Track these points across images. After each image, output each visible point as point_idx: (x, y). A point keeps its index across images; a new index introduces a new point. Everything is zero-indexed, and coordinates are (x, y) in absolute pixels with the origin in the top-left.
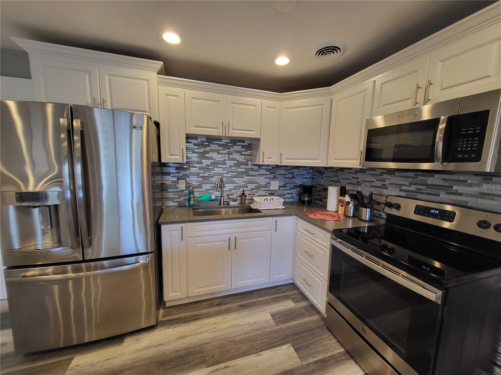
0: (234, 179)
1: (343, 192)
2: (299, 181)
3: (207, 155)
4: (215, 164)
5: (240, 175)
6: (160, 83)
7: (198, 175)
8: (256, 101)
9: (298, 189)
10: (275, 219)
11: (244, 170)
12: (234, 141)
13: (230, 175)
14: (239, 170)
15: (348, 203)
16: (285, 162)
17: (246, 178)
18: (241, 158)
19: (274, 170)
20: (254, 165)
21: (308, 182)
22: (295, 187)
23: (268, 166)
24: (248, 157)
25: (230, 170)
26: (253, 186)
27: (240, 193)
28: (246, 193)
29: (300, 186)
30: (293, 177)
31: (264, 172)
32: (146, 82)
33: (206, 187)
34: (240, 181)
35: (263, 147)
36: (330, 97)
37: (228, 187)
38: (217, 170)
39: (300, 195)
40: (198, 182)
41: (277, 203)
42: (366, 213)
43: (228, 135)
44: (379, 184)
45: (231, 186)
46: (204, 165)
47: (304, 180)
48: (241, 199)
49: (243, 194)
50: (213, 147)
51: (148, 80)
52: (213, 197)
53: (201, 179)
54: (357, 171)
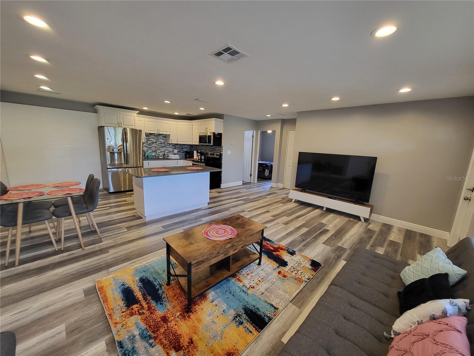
0: (160, 149)
1: (198, 152)
2: (185, 150)
3: (150, 139)
4: (153, 143)
5: (162, 147)
6: (137, 117)
7: (146, 146)
8: (168, 122)
9: (185, 153)
10: (177, 160)
11: (164, 145)
12: (160, 135)
13: (159, 147)
14: (162, 145)
15: (199, 155)
16: (179, 143)
17: (165, 148)
18: (163, 141)
19: (175, 146)
20: (167, 143)
21: (189, 150)
22: (184, 152)
23: (173, 144)
24: (165, 141)
25: (158, 145)
26: (168, 151)
27: (163, 153)
28: (165, 154)
29: (186, 152)
30: (183, 148)
31: (172, 146)
32: (133, 117)
33: (149, 151)
34: (162, 149)
35: (171, 137)
36: (192, 124)
37: (158, 151)
38: (154, 145)
39: (186, 155)
40: (146, 149)
41: (177, 157)
42: (203, 157)
43: (159, 133)
44: (206, 149)
45: (159, 151)
46: (149, 143)
47: (187, 149)
48: (163, 156)
49: (164, 154)
50: (152, 136)
51: (134, 116)
52: (153, 155)
53: (148, 148)
54: (198, 145)
